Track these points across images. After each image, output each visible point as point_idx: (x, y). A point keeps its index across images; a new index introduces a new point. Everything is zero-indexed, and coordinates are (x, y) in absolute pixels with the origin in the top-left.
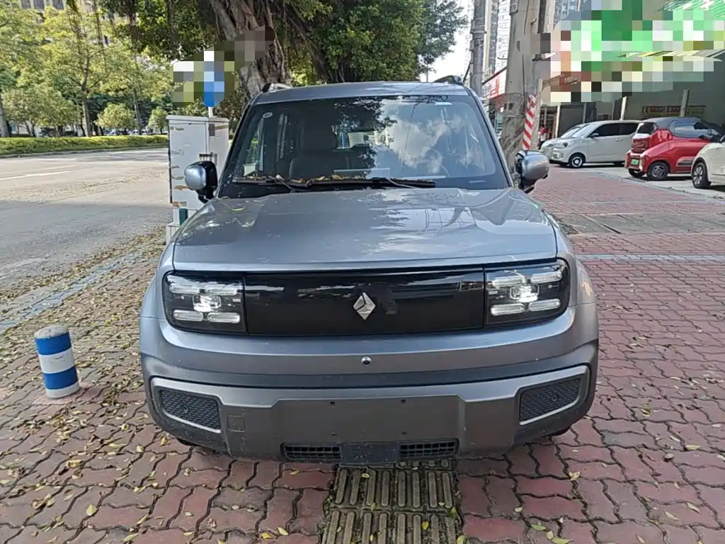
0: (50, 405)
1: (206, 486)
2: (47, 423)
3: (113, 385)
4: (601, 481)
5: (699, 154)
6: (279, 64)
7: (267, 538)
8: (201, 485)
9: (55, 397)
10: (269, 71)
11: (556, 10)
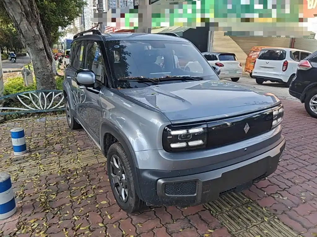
0: (5, 223)
1: (157, 227)
2: (18, 233)
3: (38, 200)
4: (273, 177)
5: (186, 65)
6: (37, 16)
7: (208, 236)
8: (154, 228)
9: (5, 218)
10: (32, 20)
11: (108, 3)
